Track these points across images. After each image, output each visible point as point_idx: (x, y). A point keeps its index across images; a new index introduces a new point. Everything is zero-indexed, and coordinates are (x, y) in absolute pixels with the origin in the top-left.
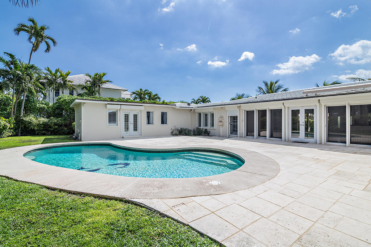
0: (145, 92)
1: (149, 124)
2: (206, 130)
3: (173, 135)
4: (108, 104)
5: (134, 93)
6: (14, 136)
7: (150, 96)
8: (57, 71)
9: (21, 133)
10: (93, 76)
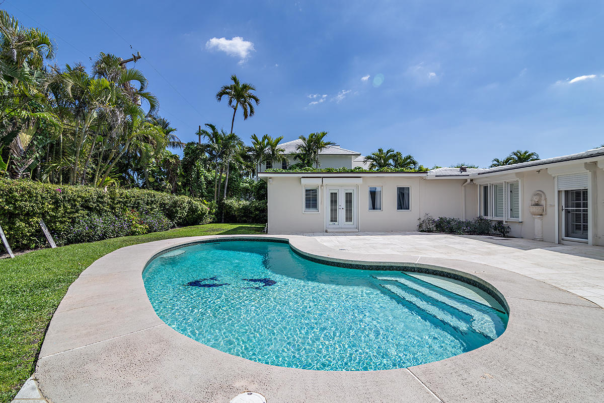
0: (387, 154)
1: (374, 208)
2: (500, 222)
3: (421, 231)
4: (303, 177)
5: (369, 158)
6: (216, 223)
7: (396, 161)
8: (265, 137)
9: (225, 219)
10: (307, 138)
